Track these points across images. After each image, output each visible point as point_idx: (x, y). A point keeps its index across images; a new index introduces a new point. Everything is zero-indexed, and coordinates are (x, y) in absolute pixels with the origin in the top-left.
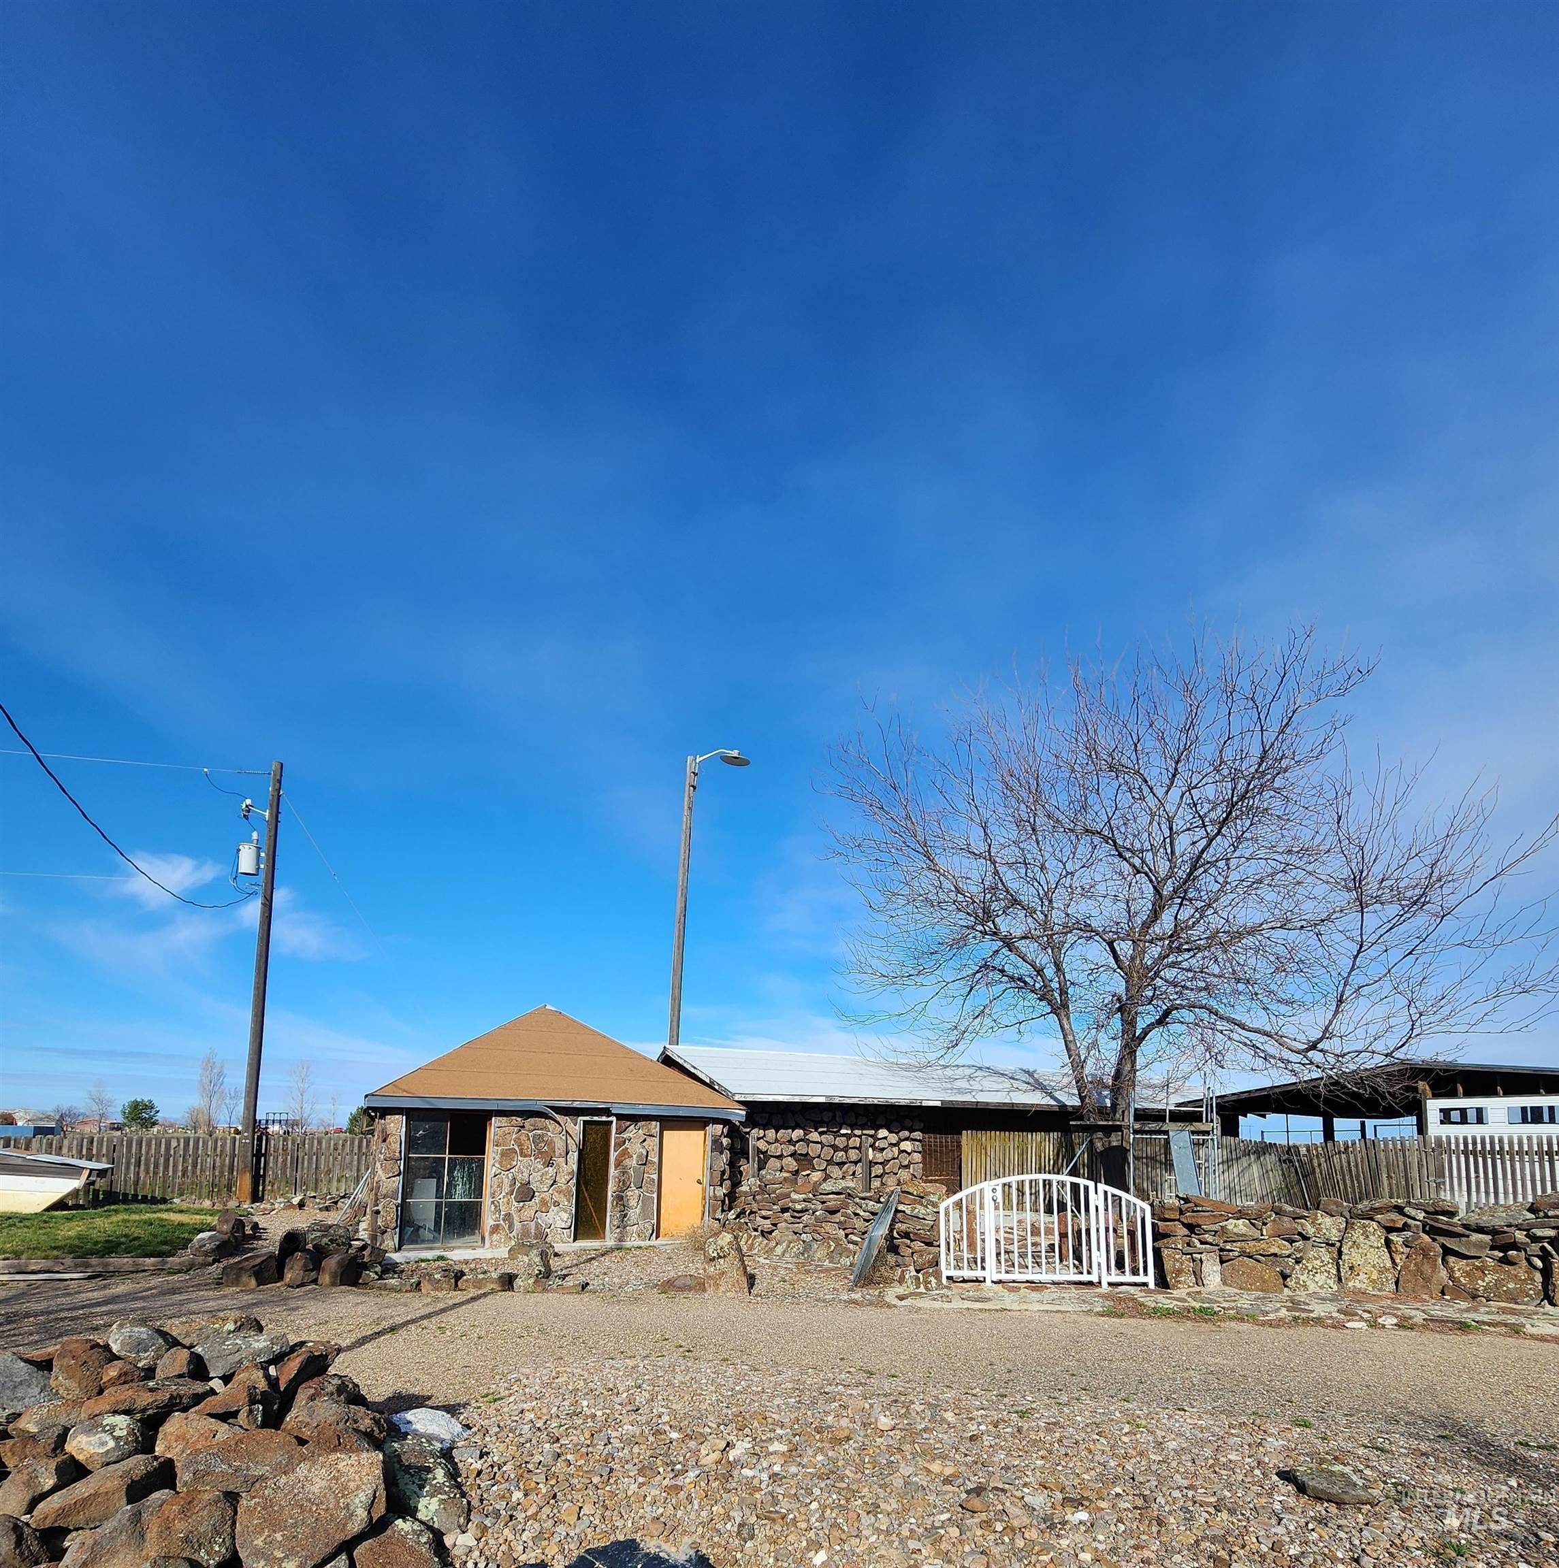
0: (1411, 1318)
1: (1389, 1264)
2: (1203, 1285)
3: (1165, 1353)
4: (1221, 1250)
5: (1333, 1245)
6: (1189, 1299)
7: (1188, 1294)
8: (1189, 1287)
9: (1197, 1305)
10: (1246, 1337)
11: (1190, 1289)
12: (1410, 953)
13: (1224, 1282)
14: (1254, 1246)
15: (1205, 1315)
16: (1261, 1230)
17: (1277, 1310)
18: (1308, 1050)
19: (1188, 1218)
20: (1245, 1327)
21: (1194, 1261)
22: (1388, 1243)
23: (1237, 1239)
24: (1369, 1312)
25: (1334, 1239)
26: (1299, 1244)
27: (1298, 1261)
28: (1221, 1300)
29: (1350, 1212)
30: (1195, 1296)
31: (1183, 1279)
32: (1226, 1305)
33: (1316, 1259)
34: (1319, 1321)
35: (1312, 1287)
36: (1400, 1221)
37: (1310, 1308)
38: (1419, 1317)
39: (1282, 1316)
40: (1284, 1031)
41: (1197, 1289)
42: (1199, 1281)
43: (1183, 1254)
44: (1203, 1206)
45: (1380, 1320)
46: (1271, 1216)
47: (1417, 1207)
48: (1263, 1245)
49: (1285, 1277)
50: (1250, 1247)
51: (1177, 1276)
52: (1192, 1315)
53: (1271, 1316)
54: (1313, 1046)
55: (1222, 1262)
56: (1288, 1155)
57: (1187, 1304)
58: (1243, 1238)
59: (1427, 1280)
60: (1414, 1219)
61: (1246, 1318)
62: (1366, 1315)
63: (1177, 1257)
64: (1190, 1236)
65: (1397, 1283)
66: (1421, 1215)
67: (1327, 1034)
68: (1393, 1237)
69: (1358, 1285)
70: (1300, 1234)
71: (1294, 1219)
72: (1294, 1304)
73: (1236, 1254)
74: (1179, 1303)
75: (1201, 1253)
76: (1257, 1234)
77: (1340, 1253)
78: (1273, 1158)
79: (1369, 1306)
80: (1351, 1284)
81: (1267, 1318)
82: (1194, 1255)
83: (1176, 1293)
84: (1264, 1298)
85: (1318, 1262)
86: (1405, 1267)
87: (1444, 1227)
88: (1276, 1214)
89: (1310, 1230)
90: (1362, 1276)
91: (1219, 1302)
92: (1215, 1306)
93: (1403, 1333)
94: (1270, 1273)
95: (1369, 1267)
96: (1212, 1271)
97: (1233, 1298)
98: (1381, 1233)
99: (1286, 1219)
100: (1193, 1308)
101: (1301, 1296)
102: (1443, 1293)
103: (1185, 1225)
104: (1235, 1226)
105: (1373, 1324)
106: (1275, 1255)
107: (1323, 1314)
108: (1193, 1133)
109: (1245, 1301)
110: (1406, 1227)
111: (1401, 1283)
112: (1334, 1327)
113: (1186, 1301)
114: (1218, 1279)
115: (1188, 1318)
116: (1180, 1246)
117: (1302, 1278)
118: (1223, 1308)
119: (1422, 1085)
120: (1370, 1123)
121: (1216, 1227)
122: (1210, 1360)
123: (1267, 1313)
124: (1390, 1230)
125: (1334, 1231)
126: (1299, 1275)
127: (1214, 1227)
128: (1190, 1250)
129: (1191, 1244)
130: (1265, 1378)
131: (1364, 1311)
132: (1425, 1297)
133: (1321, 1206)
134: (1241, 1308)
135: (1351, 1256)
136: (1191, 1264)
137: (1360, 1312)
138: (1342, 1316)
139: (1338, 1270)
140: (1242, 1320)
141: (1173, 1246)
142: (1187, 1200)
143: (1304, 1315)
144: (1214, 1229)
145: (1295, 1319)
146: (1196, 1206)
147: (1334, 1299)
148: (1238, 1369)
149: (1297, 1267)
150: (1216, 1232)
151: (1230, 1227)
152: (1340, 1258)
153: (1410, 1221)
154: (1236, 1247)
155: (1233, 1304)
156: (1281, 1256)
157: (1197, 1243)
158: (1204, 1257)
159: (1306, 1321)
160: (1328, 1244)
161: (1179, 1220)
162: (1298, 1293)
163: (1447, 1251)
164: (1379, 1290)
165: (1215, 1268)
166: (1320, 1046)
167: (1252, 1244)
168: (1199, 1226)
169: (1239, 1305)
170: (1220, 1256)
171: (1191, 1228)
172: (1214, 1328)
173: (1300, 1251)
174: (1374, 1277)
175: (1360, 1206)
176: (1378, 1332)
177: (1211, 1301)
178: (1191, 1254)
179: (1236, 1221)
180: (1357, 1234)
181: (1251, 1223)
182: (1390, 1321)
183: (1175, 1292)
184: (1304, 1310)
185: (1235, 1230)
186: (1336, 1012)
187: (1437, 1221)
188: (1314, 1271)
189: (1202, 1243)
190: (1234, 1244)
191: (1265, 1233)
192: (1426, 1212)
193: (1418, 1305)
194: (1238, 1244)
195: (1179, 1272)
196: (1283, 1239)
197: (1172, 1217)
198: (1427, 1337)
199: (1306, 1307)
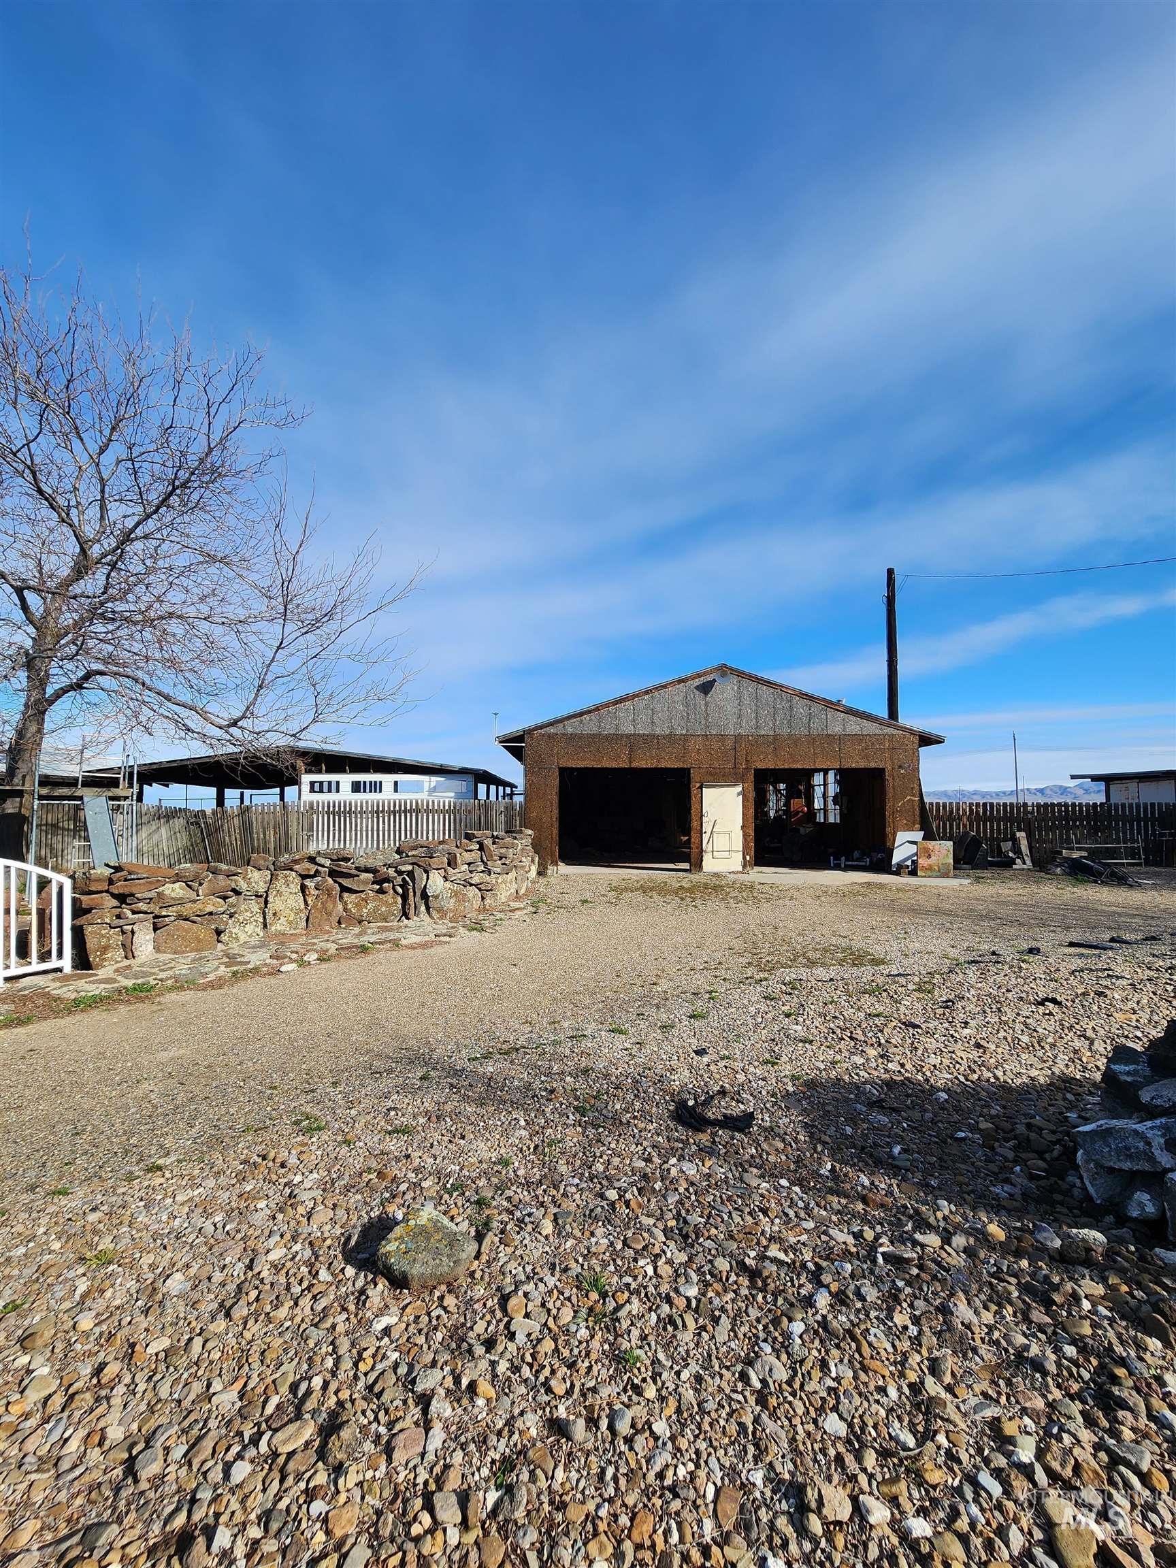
0: (327, 950)
1: (303, 906)
2: (134, 957)
3: (102, 1064)
4: (156, 917)
5: (261, 896)
6: (119, 978)
7: (116, 971)
8: (117, 962)
9: (129, 983)
10: (193, 1010)
11: (118, 965)
12: (315, 657)
13: (157, 949)
14: (191, 908)
15: (141, 993)
16: (197, 891)
17: (217, 969)
18: (229, 726)
19: (119, 888)
20: (188, 996)
21: (123, 933)
22: (303, 888)
23: (173, 903)
24: (297, 953)
25: (262, 891)
26: (233, 900)
27: (231, 916)
28: (156, 970)
29: (273, 864)
30: (124, 971)
31: (109, 955)
32: (162, 975)
33: (247, 911)
34: (256, 971)
35: (243, 938)
36: (313, 868)
37: (246, 959)
38: (332, 948)
39: (222, 974)
40: (207, 709)
41: (126, 962)
42: (129, 952)
43: (111, 928)
44: (138, 874)
45: (305, 958)
46: (208, 876)
47: (325, 856)
48: (199, 906)
49: (219, 933)
50: (187, 910)
51: (103, 953)
52: (124, 997)
53: (211, 977)
54: (234, 723)
55: (156, 929)
56: (195, 819)
57: (117, 985)
58: (180, 902)
59: (329, 914)
60: (323, 866)
61: (186, 985)
62: (294, 956)
63: (103, 932)
64: (120, 907)
65: (307, 920)
66: (328, 863)
67: (248, 712)
68: (308, 882)
69: (279, 928)
70: (233, 890)
71: (228, 876)
72: (231, 959)
73: (173, 918)
74: (107, 986)
75: (134, 924)
76: (193, 895)
77: (266, 902)
78: (182, 821)
79: (294, 947)
80: (273, 928)
81: (207, 980)
82: (125, 927)
83: (102, 973)
84: (200, 959)
85: (248, 914)
86: (315, 906)
87: (344, 870)
88: (213, 873)
89: (243, 885)
90: (283, 920)
91: (154, 974)
92: (151, 979)
93: (325, 966)
94: (204, 932)
95: (288, 911)
96: (144, 940)
97: (169, 965)
98: (298, 880)
99: (221, 877)
100: (126, 988)
101: (235, 948)
102: (339, 922)
103: (114, 896)
104: (173, 891)
105: (302, 964)
106: (211, 914)
107: (258, 963)
108: (112, 799)
109: (182, 966)
110: (317, 873)
111: (311, 919)
112: (271, 974)
113: (115, 981)
114: (150, 947)
115: (120, 1002)
116: (107, 920)
117: (234, 931)
118: (161, 980)
119: (300, 763)
120: (247, 793)
121: (152, 894)
122: (163, 1056)
123: (205, 975)
124: (304, 877)
125: (262, 884)
126: (233, 929)
127: (149, 895)
128: (121, 922)
129: (122, 916)
130: (234, 1061)
131: (292, 952)
132: (327, 928)
133: (251, 863)
134: (180, 975)
135: (275, 903)
136: (121, 938)
137: (289, 954)
138: (275, 961)
139: (264, 918)
140: (182, 988)
141: (99, 921)
142: (118, 869)
143: (242, 968)
144: (150, 896)
145: (235, 974)
146: (130, 874)
147: (263, 945)
148: (199, 1060)
149: (230, 921)
150: (151, 899)
151: (167, 892)
152: (266, 907)
153: (320, 868)
154: (172, 911)
155: (171, 973)
156: (216, 914)
157: (129, 913)
158: (136, 928)
159: (245, 975)
160: (256, 896)
161: (107, 891)
162: (230, 946)
163: (344, 889)
164: (294, 929)
165: (148, 937)
166: (239, 724)
167: (188, 906)
168: (133, 895)
169: (177, 972)
170: (154, 923)
171: (122, 898)
172: (155, 1008)
173: (234, 906)
174: (291, 919)
175: (282, 859)
176: (307, 970)
177: (145, 974)
178: (121, 927)
179: (172, 885)
180: (280, 884)
181: (188, 885)
182: (312, 957)
183: (99, 972)
184: (242, 963)
185: (173, 895)
186: (257, 695)
187: (340, 866)
188: (245, 923)
189: (134, 912)
190: (170, 909)
191: (200, 893)
192: (332, 860)
193: (326, 937)
194: (174, 908)
195: (105, 949)
196: (218, 897)
197: (100, 888)
198: (345, 965)
199: (242, 959)
